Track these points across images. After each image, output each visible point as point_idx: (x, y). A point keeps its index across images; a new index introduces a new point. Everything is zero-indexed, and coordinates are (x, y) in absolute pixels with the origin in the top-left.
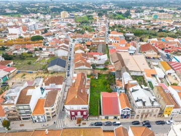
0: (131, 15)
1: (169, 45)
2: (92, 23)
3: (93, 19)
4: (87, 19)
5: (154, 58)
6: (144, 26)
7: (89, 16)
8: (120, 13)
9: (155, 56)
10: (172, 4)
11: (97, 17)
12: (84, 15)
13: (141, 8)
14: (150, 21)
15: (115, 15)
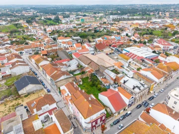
0: (61, 20)
1: (113, 42)
2: (24, 31)
3: (22, 27)
4: (15, 28)
5: (110, 54)
6: (80, 29)
7: (17, 25)
8: (50, 19)
9: (111, 52)
10: (88, 9)
11: (27, 24)
12: (8, 24)
13: (65, 14)
14: (80, 25)
15: (45, 22)
